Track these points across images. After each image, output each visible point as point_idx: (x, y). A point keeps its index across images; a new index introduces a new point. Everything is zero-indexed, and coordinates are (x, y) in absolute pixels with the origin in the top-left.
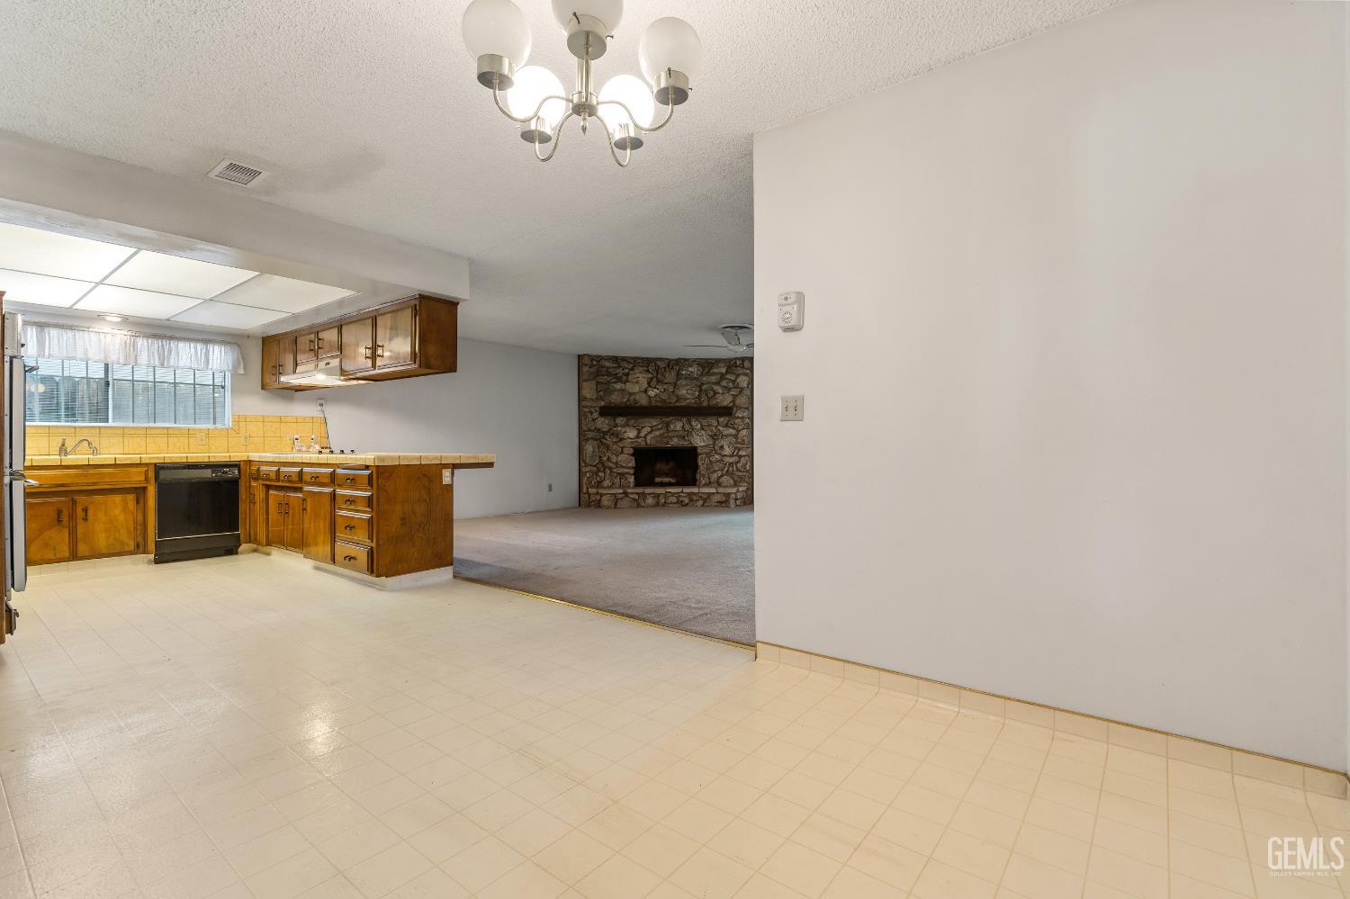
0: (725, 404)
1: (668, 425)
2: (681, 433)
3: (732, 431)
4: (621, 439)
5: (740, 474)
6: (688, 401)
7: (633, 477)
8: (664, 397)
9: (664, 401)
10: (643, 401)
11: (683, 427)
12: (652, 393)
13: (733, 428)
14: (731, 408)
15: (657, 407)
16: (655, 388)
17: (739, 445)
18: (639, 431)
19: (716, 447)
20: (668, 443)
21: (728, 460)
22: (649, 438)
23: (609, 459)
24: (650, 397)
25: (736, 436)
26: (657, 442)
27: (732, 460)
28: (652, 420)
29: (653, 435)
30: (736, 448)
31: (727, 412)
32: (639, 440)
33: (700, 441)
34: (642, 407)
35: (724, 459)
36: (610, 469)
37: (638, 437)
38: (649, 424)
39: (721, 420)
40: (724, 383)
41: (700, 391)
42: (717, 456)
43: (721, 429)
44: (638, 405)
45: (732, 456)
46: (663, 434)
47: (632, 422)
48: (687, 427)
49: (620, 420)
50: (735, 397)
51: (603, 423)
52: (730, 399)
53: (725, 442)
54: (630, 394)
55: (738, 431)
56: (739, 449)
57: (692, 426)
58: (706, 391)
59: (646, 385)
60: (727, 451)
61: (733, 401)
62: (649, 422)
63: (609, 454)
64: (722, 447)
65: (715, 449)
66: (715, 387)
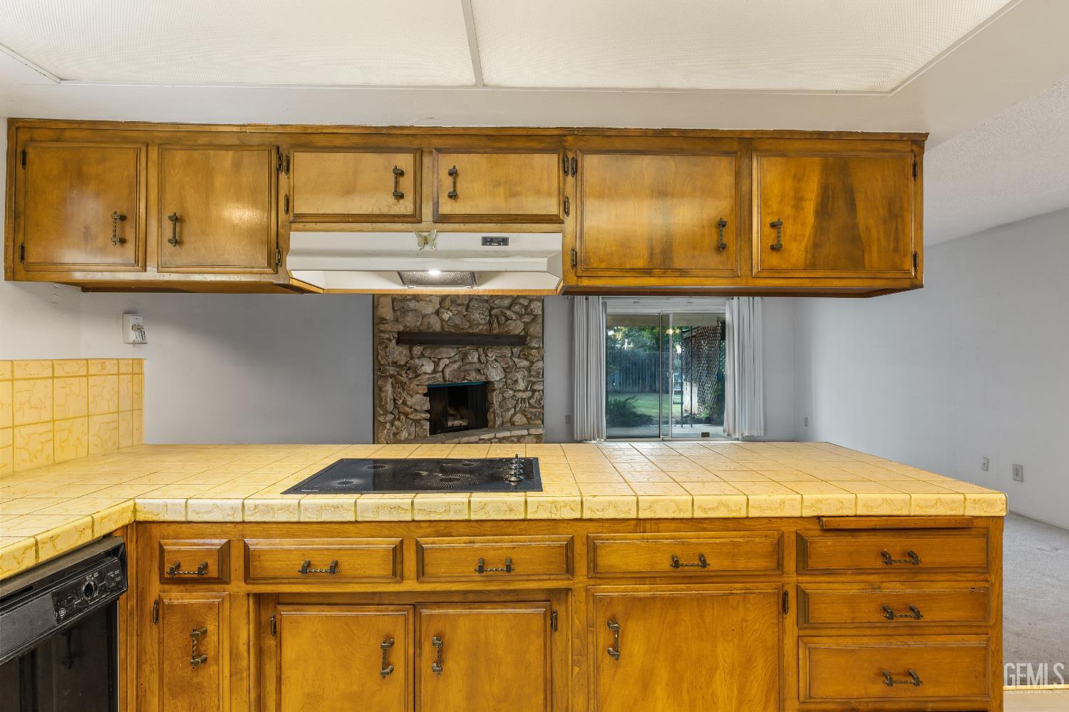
0: (517, 332)
1: (465, 356)
2: (478, 366)
3: (526, 363)
4: (418, 375)
5: (534, 410)
6: (481, 327)
7: (428, 423)
8: (458, 321)
9: (456, 326)
10: (437, 326)
11: (479, 359)
12: (446, 316)
13: (526, 359)
14: (524, 338)
15: (451, 334)
16: (448, 309)
17: (532, 379)
18: (436, 364)
19: (509, 381)
20: (464, 379)
21: (520, 395)
22: (447, 371)
23: (404, 403)
24: (442, 320)
25: (529, 369)
26: (454, 377)
27: (526, 395)
28: (450, 350)
29: (451, 369)
30: (529, 382)
31: (520, 341)
32: (438, 375)
33: (495, 375)
34: (434, 334)
35: (516, 394)
36: (406, 415)
37: (435, 371)
38: (448, 354)
39: (515, 350)
40: (517, 308)
41: (490, 315)
42: (511, 392)
43: (516, 360)
44: (431, 331)
45: (526, 390)
46: (459, 368)
47: (427, 353)
48: (483, 358)
49: (417, 350)
50: (526, 324)
51: (399, 353)
52: (522, 326)
53: (519, 376)
54: (424, 316)
55: (532, 363)
56: (534, 383)
57: (487, 356)
58: (497, 316)
59: (438, 306)
60: (521, 385)
61: (524, 329)
62: (447, 353)
63: (404, 394)
64: (516, 381)
65: (509, 383)
66: (508, 313)
